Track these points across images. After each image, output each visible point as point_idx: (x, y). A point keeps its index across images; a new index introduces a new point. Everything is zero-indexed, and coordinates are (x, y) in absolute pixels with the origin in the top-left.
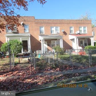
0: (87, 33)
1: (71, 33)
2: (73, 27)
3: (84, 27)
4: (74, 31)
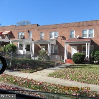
1: (71, 38)
2: (75, 31)
4: (75, 35)
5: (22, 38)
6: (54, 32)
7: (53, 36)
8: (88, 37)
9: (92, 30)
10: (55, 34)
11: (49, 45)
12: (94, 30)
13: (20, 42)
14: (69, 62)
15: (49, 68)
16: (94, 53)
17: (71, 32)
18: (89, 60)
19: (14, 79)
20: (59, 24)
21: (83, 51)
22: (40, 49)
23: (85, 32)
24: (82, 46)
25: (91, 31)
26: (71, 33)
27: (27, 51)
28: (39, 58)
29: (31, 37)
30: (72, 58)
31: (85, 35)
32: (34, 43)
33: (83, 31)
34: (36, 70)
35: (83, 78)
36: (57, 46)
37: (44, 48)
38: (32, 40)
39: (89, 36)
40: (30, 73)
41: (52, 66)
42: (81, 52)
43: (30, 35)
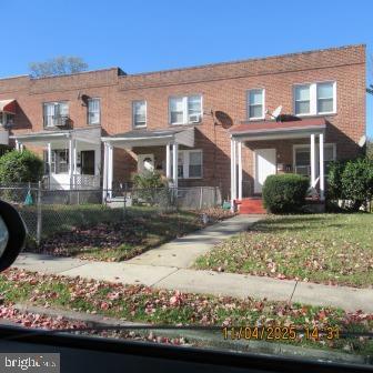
0: (335, 112)
1: (251, 119)
2: (264, 92)
3: (319, 85)
4: (267, 106)
5: (61, 127)
6: (185, 99)
7: (181, 113)
8: (313, 111)
9: (330, 84)
10: (190, 105)
11: (171, 148)
12: (335, 85)
13: (55, 141)
14: (251, 210)
15: (185, 237)
16: (342, 170)
17: (251, 94)
18: (323, 198)
19: (71, 290)
20: (202, 67)
21: (298, 164)
22: (132, 165)
23: (303, 92)
24: (295, 146)
25: (325, 90)
26: (252, 100)
27: (86, 177)
28: (135, 202)
29: (96, 120)
30: (259, 195)
31: (302, 107)
32: (112, 142)
33: (296, 90)
34: (139, 248)
35: (326, 268)
36: (198, 151)
37: (148, 159)
38: (99, 131)
39: (319, 109)
40: (123, 259)
41: (195, 229)
42: (291, 171)
43: (93, 115)
